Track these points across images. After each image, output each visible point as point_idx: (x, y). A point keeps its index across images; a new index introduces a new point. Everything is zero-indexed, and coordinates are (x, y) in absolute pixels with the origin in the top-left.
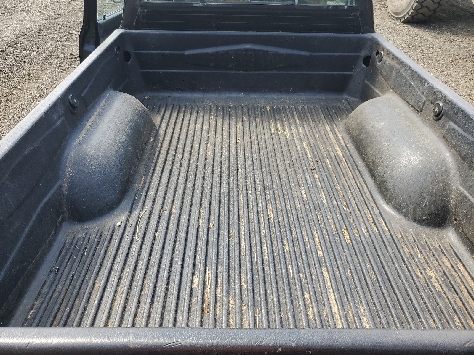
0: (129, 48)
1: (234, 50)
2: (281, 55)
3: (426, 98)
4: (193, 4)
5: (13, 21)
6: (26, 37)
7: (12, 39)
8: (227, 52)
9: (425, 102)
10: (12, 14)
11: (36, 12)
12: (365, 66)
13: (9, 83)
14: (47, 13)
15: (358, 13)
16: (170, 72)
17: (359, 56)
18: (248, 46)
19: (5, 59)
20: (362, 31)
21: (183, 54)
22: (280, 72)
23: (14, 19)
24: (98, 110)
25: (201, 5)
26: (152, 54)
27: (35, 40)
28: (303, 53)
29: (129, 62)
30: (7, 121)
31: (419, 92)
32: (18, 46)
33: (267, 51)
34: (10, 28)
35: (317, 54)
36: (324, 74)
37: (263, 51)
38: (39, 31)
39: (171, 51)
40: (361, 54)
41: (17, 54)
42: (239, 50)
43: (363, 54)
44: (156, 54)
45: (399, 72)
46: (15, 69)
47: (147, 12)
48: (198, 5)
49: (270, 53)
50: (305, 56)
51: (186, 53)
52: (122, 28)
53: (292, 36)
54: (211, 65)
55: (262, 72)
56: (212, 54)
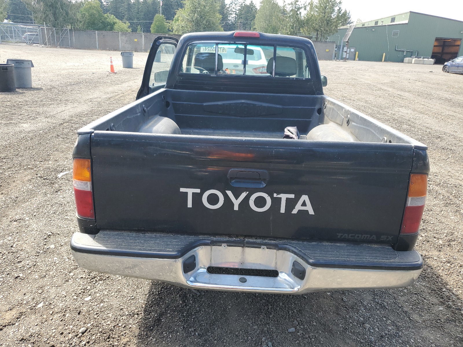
0: (170, 100)
1: (235, 103)
2: (265, 107)
3: (344, 116)
4: (211, 75)
5: (67, 108)
6: (78, 117)
7: (67, 118)
8: (230, 104)
9: (344, 118)
10: (66, 104)
11: (84, 103)
12: (318, 115)
13: (68, 141)
14: (92, 104)
15: (312, 83)
16: (194, 116)
17: (315, 108)
18: (243, 101)
19: (63, 128)
20: (316, 93)
21: (203, 105)
22: (264, 118)
23: (68, 107)
24: (154, 121)
25: (216, 76)
26: (183, 104)
27: (84, 119)
28: (278, 106)
29: (168, 108)
30: (68, 160)
31: (341, 115)
32: (72, 122)
33: (255, 104)
34: (65, 112)
35: (287, 107)
36: (292, 120)
37: (253, 104)
38: (87, 114)
39: (195, 103)
40: (315, 107)
41: (72, 126)
42: (238, 103)
43: (317, 107)
44: (186, 104)
45: (333, 109)
46: (71, 134)
47: (182, 79)
48: (214, 76)
49: (257, 105)
50: (279, 108)
51: (205, 104)
52: (165, 88)
53: (271, 96)
54: (219, 112)
55: (252, 118)
56: (221, 105)
